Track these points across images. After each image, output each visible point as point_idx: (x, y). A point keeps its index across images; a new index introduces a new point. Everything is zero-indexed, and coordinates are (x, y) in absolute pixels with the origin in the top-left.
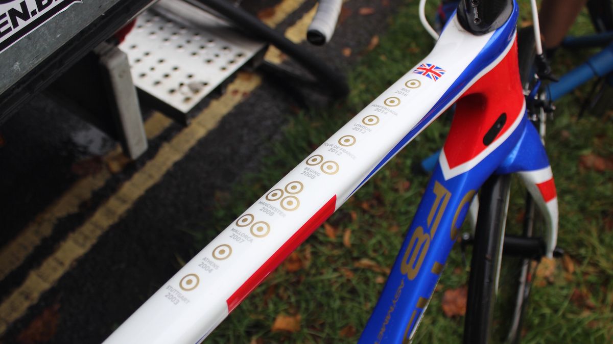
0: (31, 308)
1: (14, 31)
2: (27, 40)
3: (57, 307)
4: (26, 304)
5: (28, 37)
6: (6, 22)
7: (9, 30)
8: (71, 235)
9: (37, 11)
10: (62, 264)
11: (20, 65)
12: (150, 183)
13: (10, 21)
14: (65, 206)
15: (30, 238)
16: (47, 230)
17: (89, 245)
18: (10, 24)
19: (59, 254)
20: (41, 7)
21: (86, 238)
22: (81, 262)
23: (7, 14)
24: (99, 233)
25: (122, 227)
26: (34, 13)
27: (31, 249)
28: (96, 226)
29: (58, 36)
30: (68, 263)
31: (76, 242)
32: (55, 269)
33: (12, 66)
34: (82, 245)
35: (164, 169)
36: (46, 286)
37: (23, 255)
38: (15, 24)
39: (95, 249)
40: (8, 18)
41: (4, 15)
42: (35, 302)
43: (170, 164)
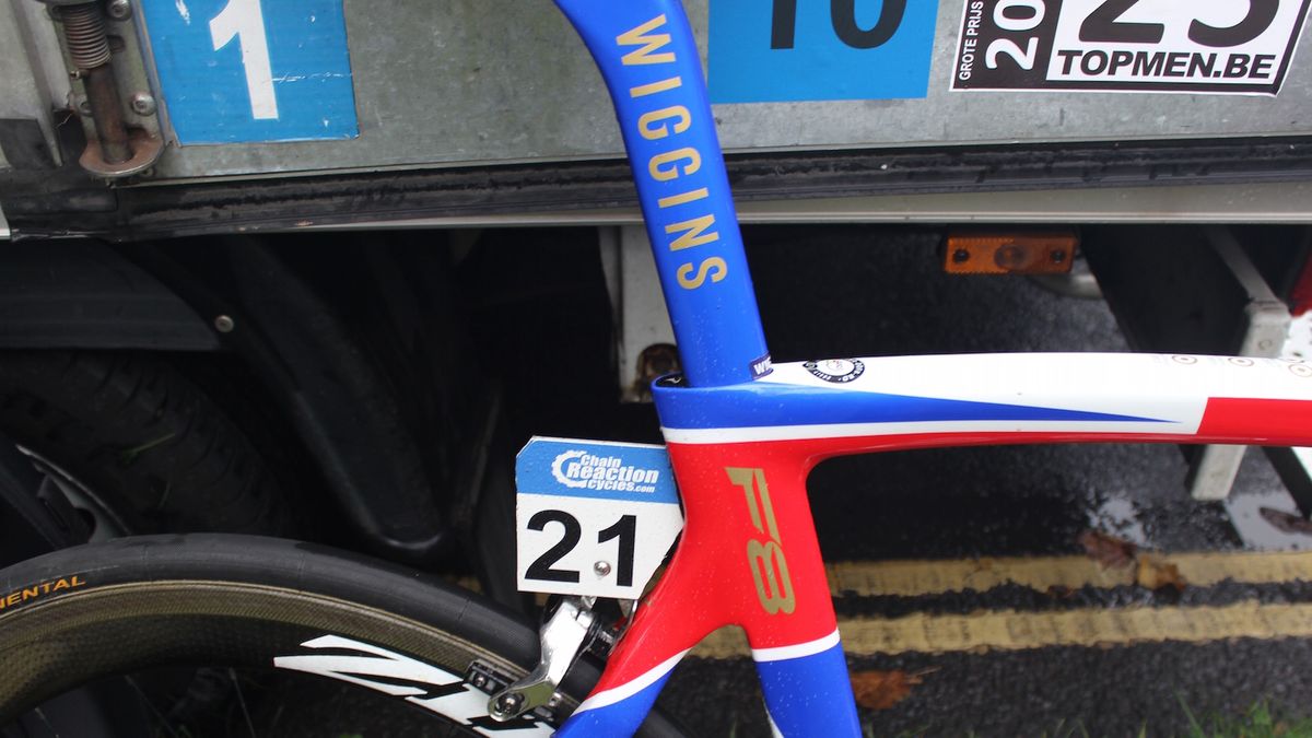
0: (881, 656)
1: (1185, 79)
2: (1190, 99)
3: (914, 680)
4: (880, 646)
5: (1194, 97)
6: (1183, 64)
7: (1181, 74)
8: (1010, 612)
9: (1222, 74)
10: (967, 636)
11: (1165, 122)
12: (1184, 635)
13: (1188, 65)
14: (1033, 572)
15: (951, 575)
16: (982, 582)
17: (1022, 643)
18: (1185, 69)
19: (973, 623)
20: (1228, 73)
21: (1027, 632)
22: (993, 654)
23: (1191, 56)
24: (1051, 639)
25: (1090, 658)
26: (1217, 74)
27: (941, 589)
28: (1055, 628)
29: (1225, 121)
30: (974, 641)
31: (1008, 625)
32: (952, 636)
33: (1158, 116)
34: (1014, 637)
35: (1222, 634)
36: (923, 646)
37: (925, 588)
38: (1191, 73)
39: (1027, 654)
40: (1188, 60)
41: (1187, 55)
42: (893, 652)
43: (1237, 632)
